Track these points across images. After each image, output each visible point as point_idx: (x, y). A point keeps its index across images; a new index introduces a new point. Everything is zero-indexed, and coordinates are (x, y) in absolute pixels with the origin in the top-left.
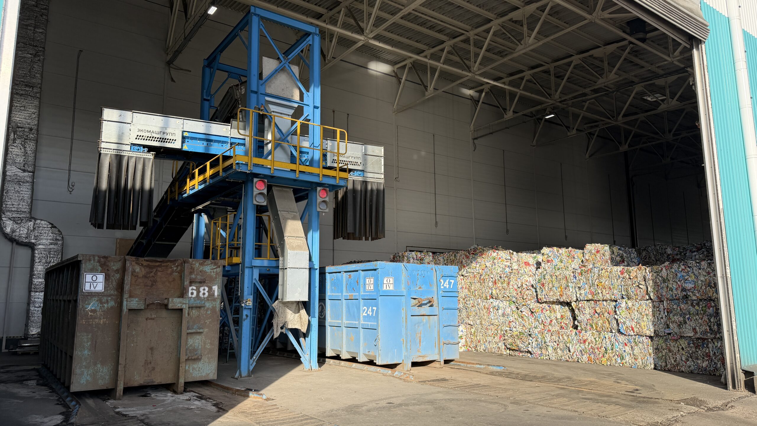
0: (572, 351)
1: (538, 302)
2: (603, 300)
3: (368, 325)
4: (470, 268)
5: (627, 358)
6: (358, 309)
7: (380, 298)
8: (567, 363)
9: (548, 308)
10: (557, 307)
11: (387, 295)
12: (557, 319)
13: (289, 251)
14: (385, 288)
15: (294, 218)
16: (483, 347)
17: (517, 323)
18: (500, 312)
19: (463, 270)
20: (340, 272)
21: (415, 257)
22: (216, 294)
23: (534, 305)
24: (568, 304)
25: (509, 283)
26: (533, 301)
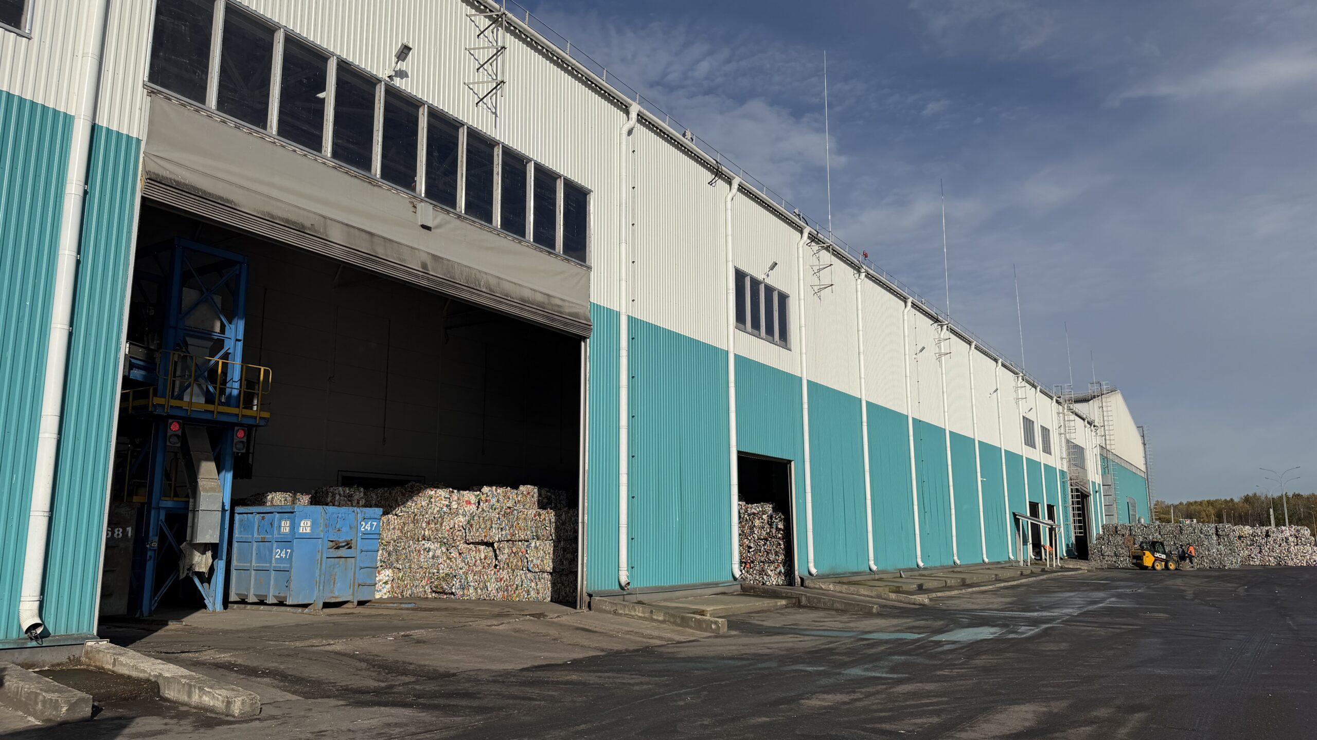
0: (490, 589)
1: (466, 543)
2: (519, 541)
3: (280, 567)
4: (405, 507)
5: (532, 593)
6: (271, 551)
7: (295, 540)
8: (485, 601)
9: (474, 549)
10: (482, 547)
11: (304, 537)
12: (481, 560)
13: (202, 493)
14: (301, 531)
15: (207, 459)
16: (409, 592)
17: (446, 565)
18: (431, 554)
19: (397, 509)
20: (252, 513)
21: (342, 493)
22: (130, 535)
23: (462, 546)
24: (492, 545)
25: (441, 525)
26: (462, 542)
